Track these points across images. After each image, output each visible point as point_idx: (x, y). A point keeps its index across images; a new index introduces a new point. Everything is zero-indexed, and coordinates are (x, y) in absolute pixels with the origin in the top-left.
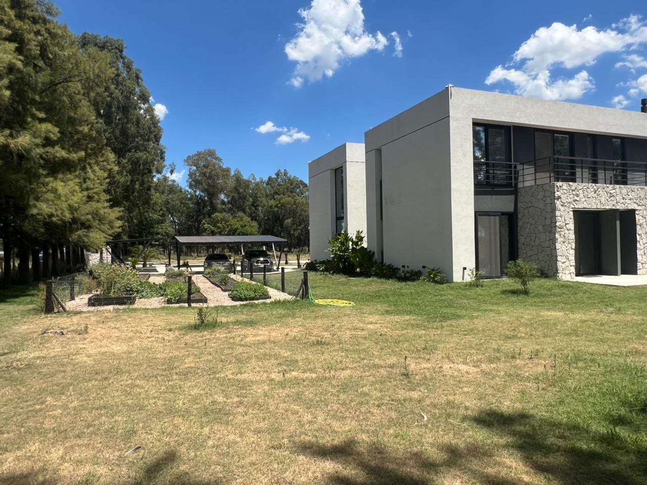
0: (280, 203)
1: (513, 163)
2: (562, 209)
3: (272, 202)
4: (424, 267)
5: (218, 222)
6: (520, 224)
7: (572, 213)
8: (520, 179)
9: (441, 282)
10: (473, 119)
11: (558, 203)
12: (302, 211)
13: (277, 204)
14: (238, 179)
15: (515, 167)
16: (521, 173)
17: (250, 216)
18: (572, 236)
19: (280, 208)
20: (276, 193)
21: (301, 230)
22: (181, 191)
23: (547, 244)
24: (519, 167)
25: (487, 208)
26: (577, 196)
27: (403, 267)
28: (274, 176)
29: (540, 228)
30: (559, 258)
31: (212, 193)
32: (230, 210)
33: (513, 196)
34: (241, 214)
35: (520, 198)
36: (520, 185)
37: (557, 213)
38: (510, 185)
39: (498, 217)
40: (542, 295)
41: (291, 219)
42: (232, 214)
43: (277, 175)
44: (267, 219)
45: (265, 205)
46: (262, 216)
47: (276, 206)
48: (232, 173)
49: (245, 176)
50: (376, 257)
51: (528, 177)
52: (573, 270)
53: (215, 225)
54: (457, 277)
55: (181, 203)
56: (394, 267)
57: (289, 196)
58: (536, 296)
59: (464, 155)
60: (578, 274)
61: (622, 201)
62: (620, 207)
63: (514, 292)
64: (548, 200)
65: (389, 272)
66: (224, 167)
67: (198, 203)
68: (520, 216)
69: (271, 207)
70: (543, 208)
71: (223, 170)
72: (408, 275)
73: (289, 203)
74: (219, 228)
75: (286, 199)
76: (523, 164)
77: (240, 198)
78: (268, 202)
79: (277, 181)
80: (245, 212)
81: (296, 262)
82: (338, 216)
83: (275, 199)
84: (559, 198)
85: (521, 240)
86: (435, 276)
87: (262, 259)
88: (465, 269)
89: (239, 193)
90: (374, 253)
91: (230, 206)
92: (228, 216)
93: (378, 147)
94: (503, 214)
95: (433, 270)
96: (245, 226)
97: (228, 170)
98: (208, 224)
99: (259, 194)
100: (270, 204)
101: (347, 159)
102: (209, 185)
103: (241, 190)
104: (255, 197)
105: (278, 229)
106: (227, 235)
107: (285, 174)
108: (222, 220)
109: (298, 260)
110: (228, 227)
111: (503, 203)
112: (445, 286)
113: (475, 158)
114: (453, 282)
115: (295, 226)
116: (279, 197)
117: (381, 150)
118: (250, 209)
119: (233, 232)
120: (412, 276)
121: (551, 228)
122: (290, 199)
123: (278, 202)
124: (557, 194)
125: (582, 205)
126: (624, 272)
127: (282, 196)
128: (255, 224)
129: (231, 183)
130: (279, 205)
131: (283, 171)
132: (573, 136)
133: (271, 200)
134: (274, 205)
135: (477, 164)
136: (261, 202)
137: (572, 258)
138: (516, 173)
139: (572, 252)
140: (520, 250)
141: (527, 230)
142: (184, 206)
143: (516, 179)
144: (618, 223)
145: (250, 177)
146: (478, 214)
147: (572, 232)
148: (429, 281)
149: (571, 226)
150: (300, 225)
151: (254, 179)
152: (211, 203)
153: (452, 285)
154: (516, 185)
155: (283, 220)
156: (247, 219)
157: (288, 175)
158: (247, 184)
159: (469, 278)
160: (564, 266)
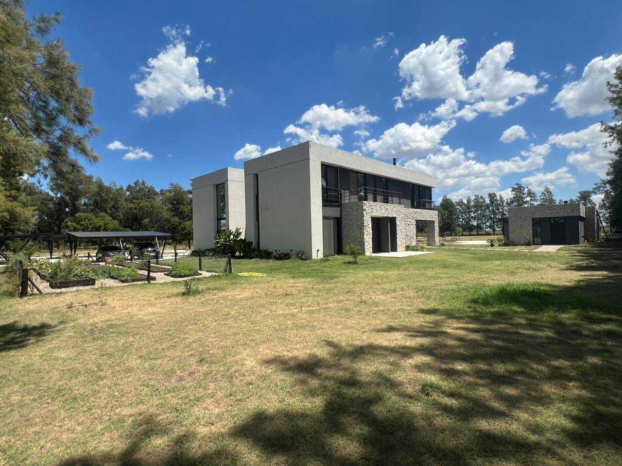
0: (138, 206)
1: (339, 188)
2: (366, 216)
3: (131, 205)
4: (291, 251)
5: (81, 220)
6: (343, 224)
7: (370, 218)
8: (343, 198)
9: (305, 259)
10: (321, 162)
11: (364, 212)
12: (158, 213)
13: (136, 207)
14: (100, 186)
15: (340, 191)
16: (343, 195)
17: (111, 215)
18: (371, 231)
19: (139, 210)
20: (135, 198)
21: (157, 227)
22: (41, 193)
23: (359, 236)
24: (343, 191)
25: (327, 215)
26: (373, 209)
27: (276, 251)
28: (133, 185)
29: (355, 227)
30: (365, 243)
31: (75, 195)
32: (93, 211)
33: (340, 208)
34: (103, 214)
35: (343, 210)
36: (343, 202)
37: (365, 218)
38: (337, 202)
39: (332, 220)
40: (365, 264)
41: (149, 219)
42: (94, 214)
43: (136, 184)
44: (127, 219)
45: (124, 208)
46: (122, 216)
47: (136, 208)
48: (94, 180)
49: (107, 183)
50: (254, 245)
51: (347, 198)
52: (371, 249)
53: (78, 223)
54: (314, 256)
55: (42, 203)
56: (269, 251)
57: (146, 201)
58: (362, 264)
59: (317, 183)
60: (374, 252)
61: (391, 212)
62: (390, 216)
63: (350, 263)
64: (360, 211)
65: (266, 255)
66: (87, 174)
67: (59, 204)
68: (343, 220)
69: (131, 209)
70: (357, 215)
71: (87, 177)
72: (282, 256)
73: (147, 206)
74: (82, 225)
75: (144, 203)
76: (345, 190)
77: (102, 201)
78: (128, 206)
79: (135, 188)
80: (106, 211)
81: (174, 251)
82: (219, 218)
83: (133, 203)
84: (365, 210)
85: (344, 233)
86: (302, 256)
87: (150, 249)
88: (318, 251)
89: (101, 197)
90: (252, 242)
91: (92, 207)
92: (90, 215)
93: (255, 172)
94: (335, 218)
95: (299, 252)
96: (108, 224)
97: (91, 177)
98: (71, 222)
99: (119, 199)
100: (129, 207)
101: (229, 179)
102: (71, 189)
103: (103, 195)
104: (116, 200)
105: (136, 227)
106: (90, 231)
107: (143, 184)
108: (85, 219)
109: (175, 250)
110: (91, 225)
111: (335, 212)
112: (308, 261)
113: (322, 185)
114: (312, 259)
115: (152, 224)
116: (138, 201)
117: (257, 175)
118: (111, 210)
119: (98, 229)
120: (285, 257)
121: (361, 227)
122: (148, 203)
123: (137, 205)
124: (364, 208)
125: (375, 214)
126: (392, 251)
127: (141, 200)
128: (116, 222)
129: (94, 189)
130: (138, 208)
131: (141, 182)
132: (366, 175)
133: (130, 203)
134: (133, 207)
135: (323, 188)
136: (121, 205)
137: (371, 243)
138: (341, 194)
139: (371, 240)
140: (343, 240)
141: (348, 228)
142: (45, 206)
143: (341, 198)
144: (389, 224)
145: (111, 184)
146: (324, 218)
147: (371, 229)
148: (298, 259)
149: (370, 226)
150: (156, 224)
151: (115, 185)
152: (74, 204)
153: (312, 260)
154: (341, 201)
155: (141, 219)
156: (109, 218)
157: (146, 185)
158: (108, 190)
159: (321, 255)
160: (367, 247)
